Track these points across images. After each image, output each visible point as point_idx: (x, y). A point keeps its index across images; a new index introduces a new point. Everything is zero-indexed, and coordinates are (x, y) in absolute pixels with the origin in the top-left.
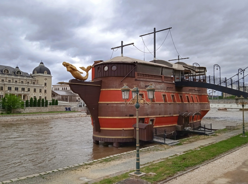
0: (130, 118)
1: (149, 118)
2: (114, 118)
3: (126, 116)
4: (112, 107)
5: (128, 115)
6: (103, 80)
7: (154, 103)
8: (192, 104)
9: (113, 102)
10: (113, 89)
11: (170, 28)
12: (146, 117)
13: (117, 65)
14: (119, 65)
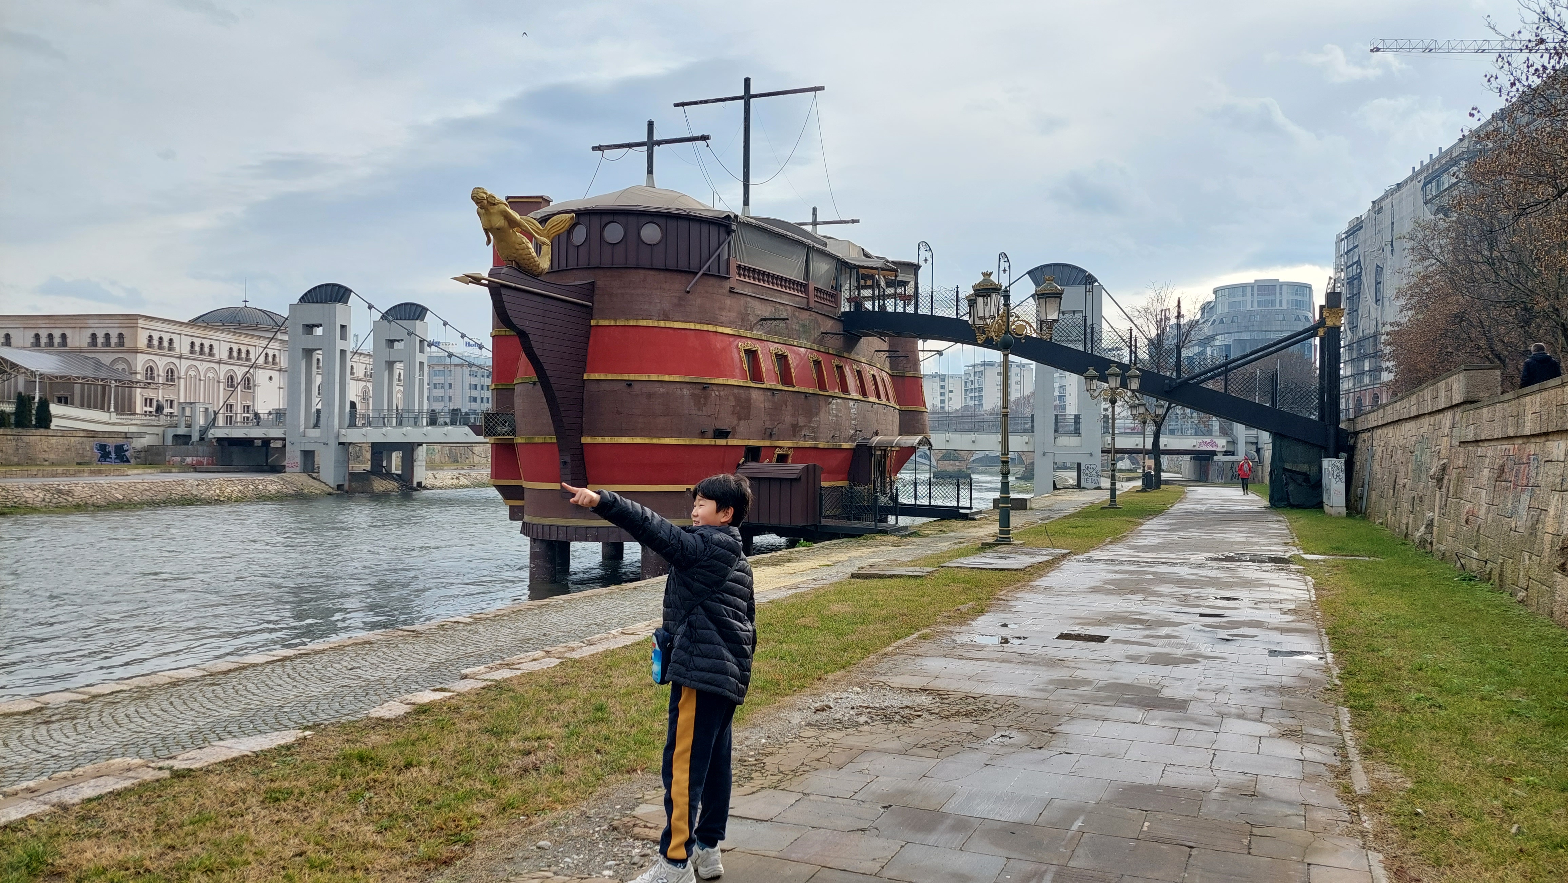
0: (715, 446)
1: (776, 447)
2: (655, 441)
3: (703, 434)
4: (650, 396)
5: (711, 433)
6: (600, 283)
7: (791, 389)
8: (875, 406)
9: (654, 377)
10: (650, 323)
11: (816, 89)
12: (767, 443)
13: (662, 221)
14: (672, 224)
